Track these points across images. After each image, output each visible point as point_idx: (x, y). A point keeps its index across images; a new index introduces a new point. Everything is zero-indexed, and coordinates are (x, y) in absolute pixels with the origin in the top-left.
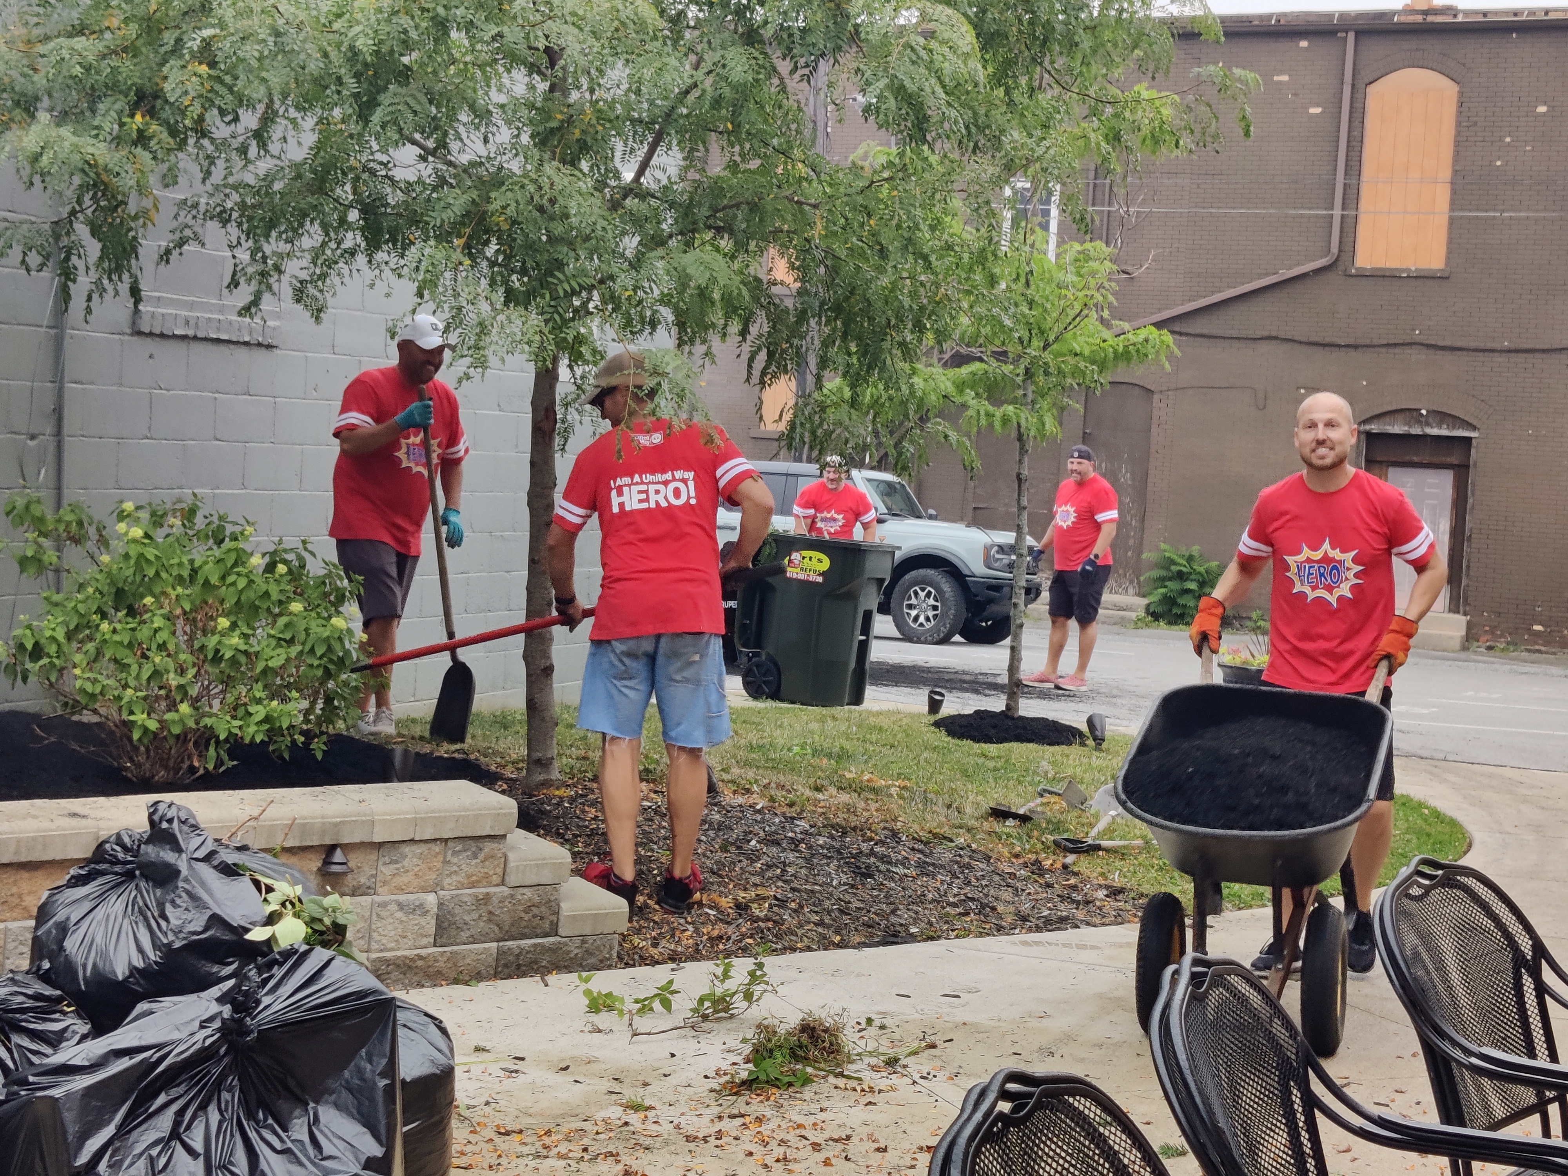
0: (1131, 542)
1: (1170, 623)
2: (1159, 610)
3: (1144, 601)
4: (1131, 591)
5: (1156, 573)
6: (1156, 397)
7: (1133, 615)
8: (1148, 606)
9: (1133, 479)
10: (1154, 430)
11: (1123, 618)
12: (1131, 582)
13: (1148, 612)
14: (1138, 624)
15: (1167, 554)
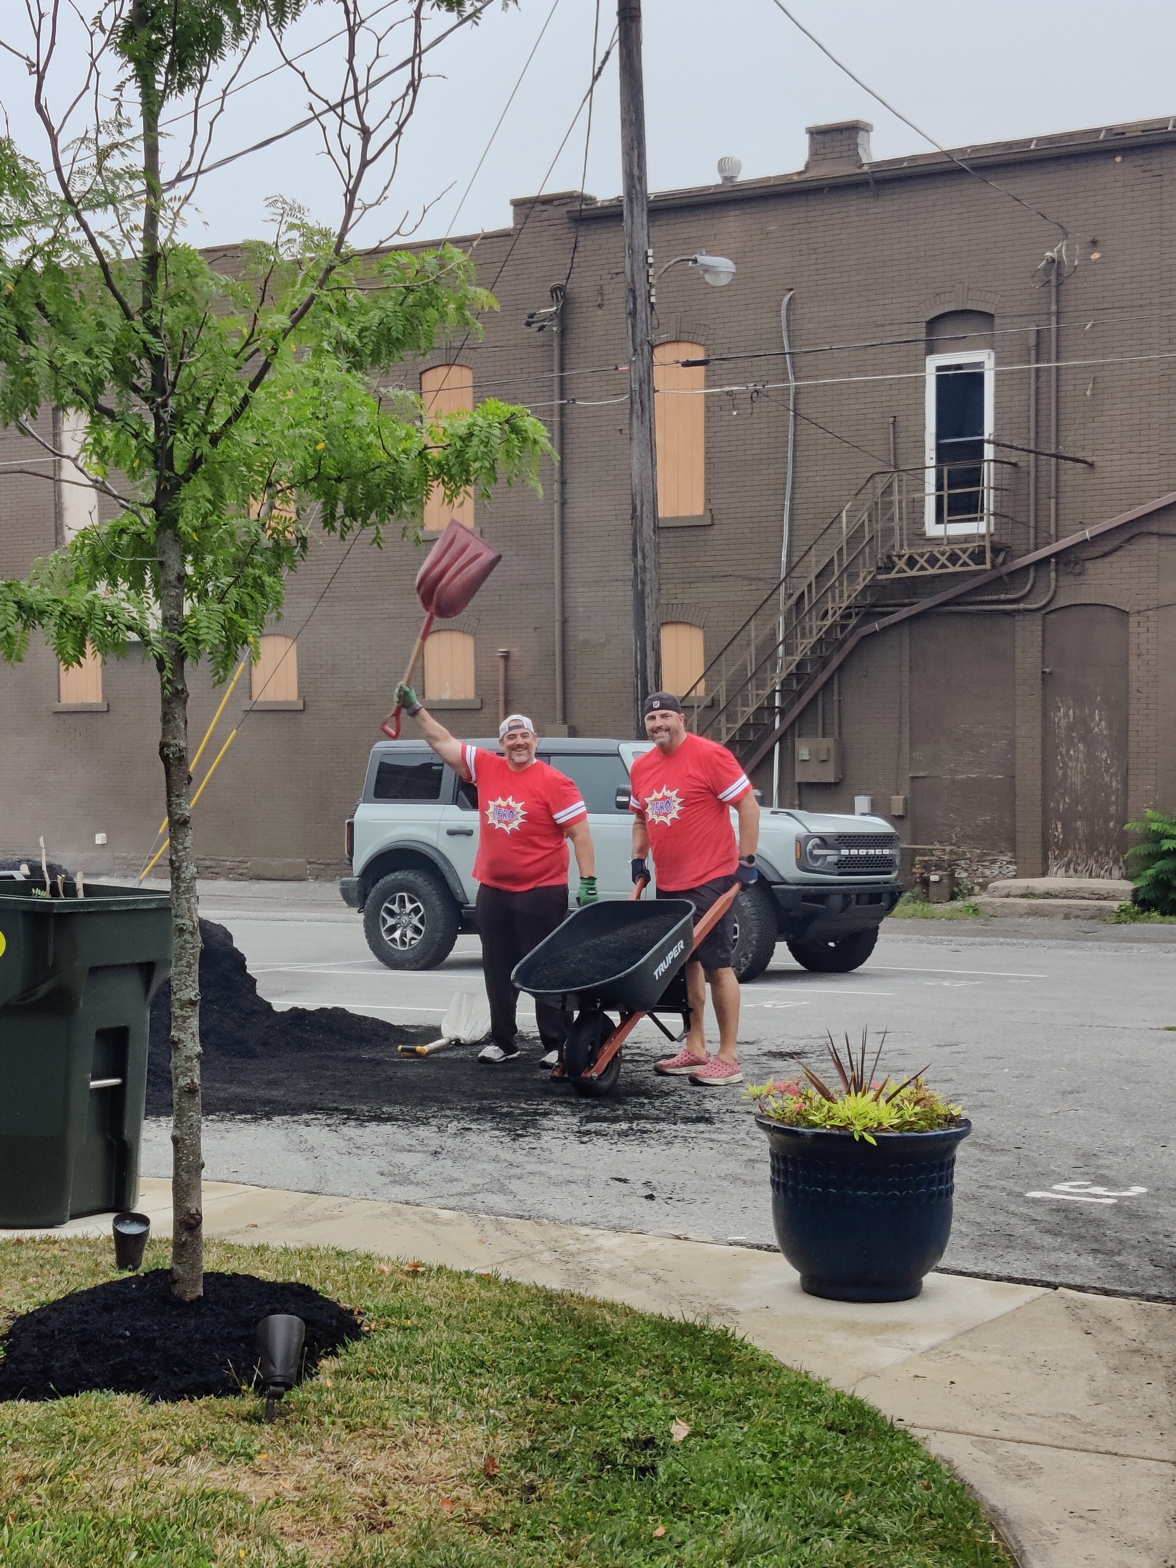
0: (1113, 809)
1: (1163, 914)
2: (1151, 895)
3: (1128, 886)
4: (1116, 873)
5: (1144, 849)
6: (1132, 619)
7: (1115, 905)
8: (1136, 892)
9: (1110, 729)
10: (1134, 663)
11: (1101, 909)
12: (1116, 861)
13: (1135, 901)
14: (1122, 916)
15: (1154, 826)
